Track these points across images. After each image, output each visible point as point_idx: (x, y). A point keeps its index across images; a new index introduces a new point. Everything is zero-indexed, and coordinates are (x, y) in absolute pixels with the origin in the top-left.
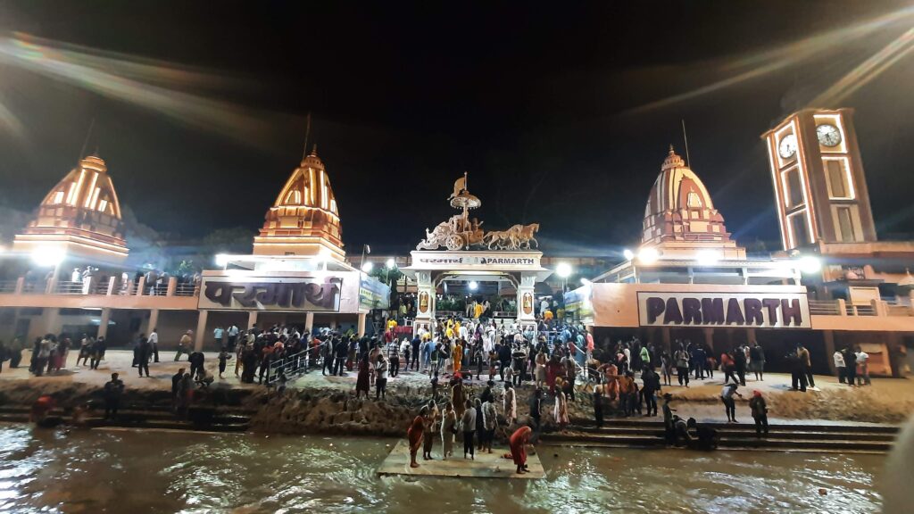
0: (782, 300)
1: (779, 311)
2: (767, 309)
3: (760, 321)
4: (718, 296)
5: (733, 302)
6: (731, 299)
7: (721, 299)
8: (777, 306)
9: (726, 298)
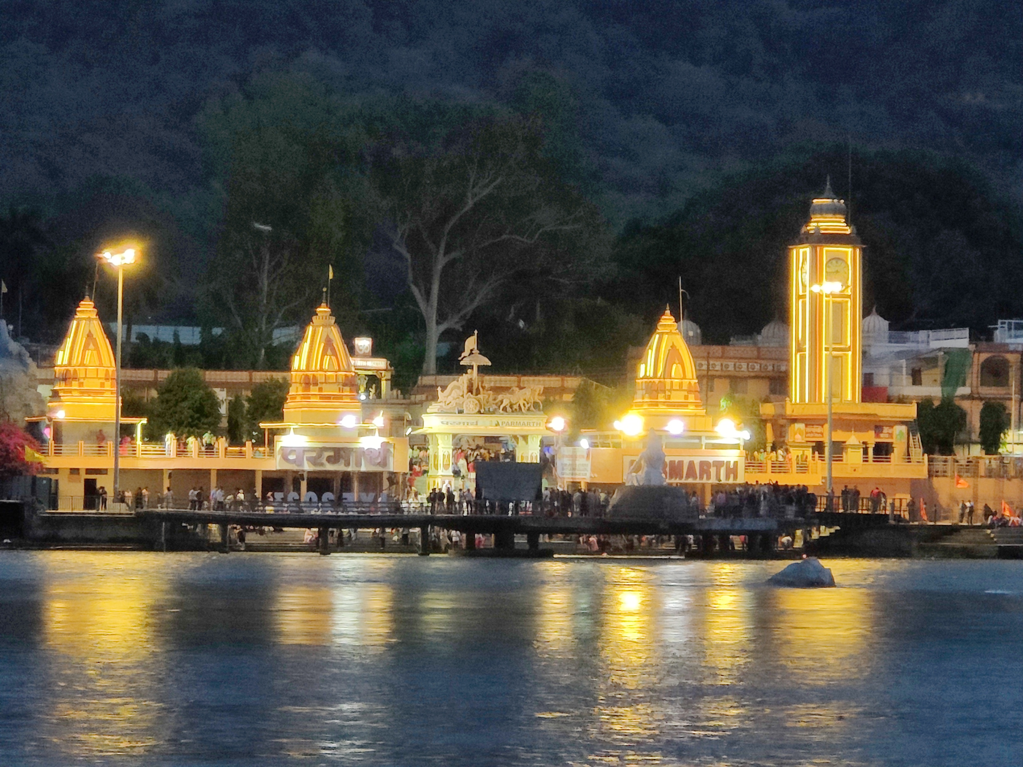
0: (727, 462)
1: (723, 471)
2: (715, 468)
3: (709, 478)
4: (680, 459)
5: (691, 464)
6: (690, 462)
7: (682, 461)
8: (723, 466)
9: (686, 461)
